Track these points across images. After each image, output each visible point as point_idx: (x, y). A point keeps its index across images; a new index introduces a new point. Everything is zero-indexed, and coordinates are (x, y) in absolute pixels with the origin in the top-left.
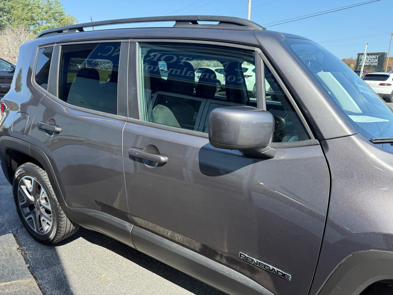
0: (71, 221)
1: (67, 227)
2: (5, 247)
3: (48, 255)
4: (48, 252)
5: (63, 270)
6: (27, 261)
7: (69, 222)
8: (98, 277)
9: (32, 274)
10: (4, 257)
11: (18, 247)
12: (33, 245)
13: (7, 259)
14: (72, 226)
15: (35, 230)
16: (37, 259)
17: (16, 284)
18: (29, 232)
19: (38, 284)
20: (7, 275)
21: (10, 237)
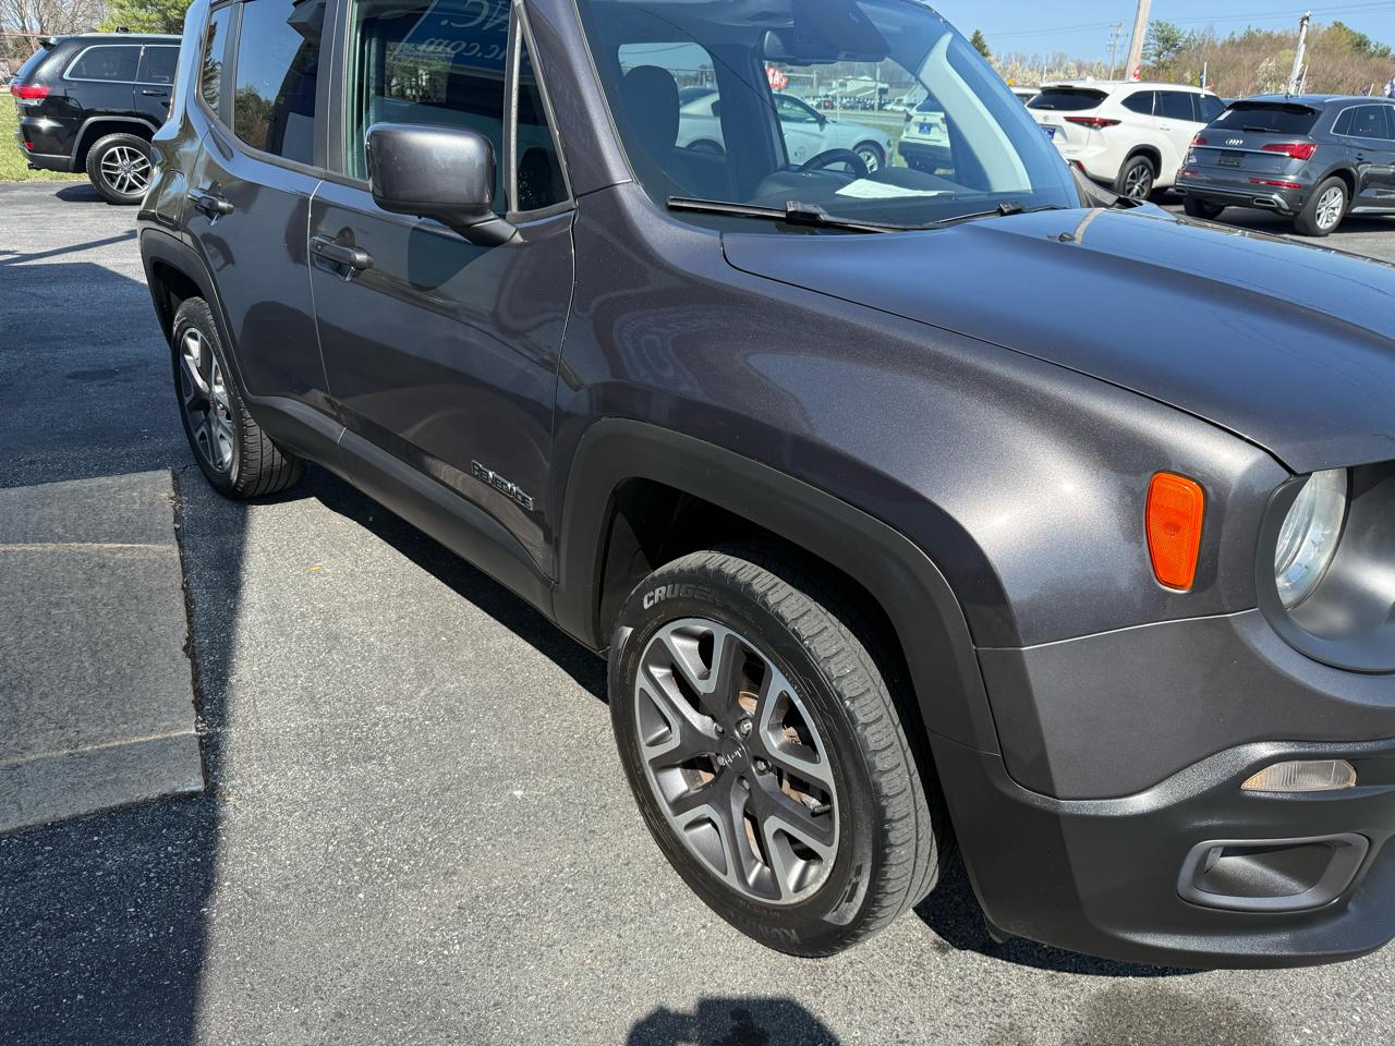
0: (274, 443)
1: (264, 455)
2: (147, 490)
3: (226, 516)
4: (229, 511)
5: (242, 542)
6: (177, 518)
7: (267, 442)
8: (307, 564)
9: (178, 540)
10: (137, 507)
11: (173, 494)
12: (204, 494)
13: (142, 510)
14: (277, 454)
15: (211, 463)
16: (201, 519)
17: (140, 549)
18: (206, 476)
19: (182, 558)
20: (130, 534)
21: (166, 476)
